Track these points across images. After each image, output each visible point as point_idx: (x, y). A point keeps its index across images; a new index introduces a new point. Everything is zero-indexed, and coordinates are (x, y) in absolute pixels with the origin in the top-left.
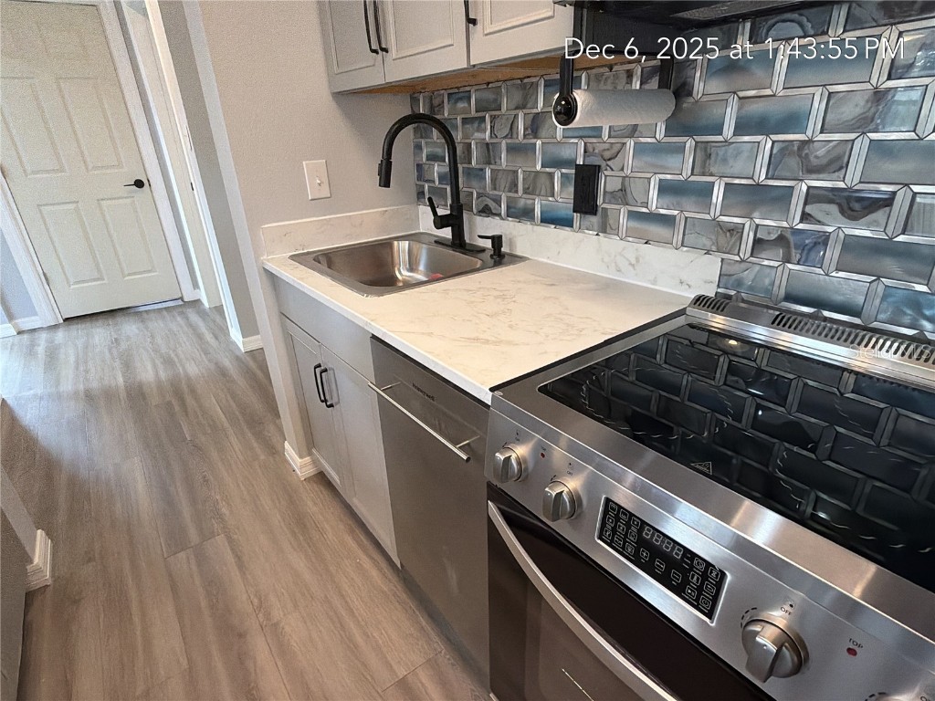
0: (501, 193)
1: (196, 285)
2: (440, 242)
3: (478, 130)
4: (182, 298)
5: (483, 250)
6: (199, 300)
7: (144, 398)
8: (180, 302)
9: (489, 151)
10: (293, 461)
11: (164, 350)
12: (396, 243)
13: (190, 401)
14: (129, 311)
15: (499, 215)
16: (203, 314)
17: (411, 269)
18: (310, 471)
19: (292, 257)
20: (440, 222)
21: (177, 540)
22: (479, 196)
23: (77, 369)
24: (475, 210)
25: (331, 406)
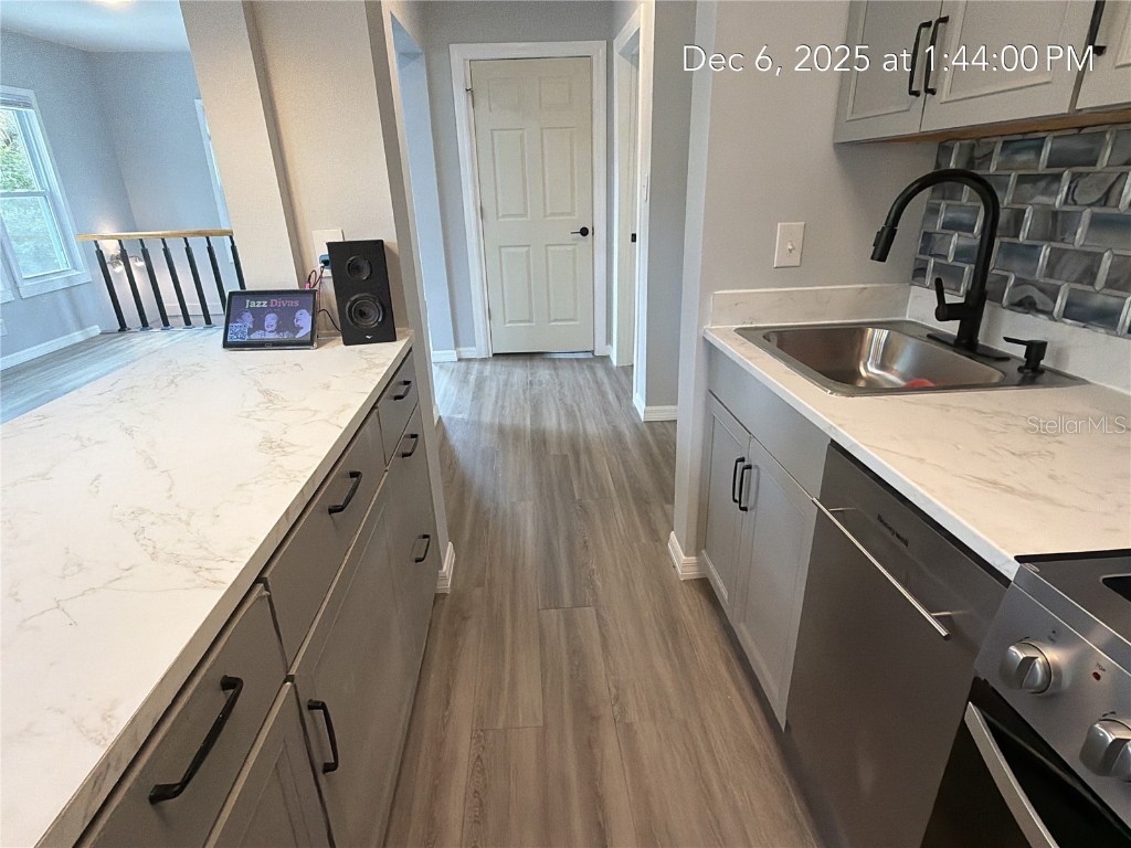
0: (1059, 283)
1: (609, 340)
2: (935, 337)
3: (1045, 192)
4: (593, 352)
5: (1005, 358)
6: (608, 357)
7: (545, 443)
8: (590, 356)
9: (1056, 224)
10: (678, 557)
11: (569, 401)
12: (870, 330)
13: (584, 458)
14: (545, 356)
15: (1049, 313)
16: (609, 370)
17: (882, 366)
18: (692, 573)
19: (739, 331)
20: (945, 312)
21: (552, 596)
22: (1019, 282)
23: (497, 402)
24: (1005, 302)
25: (745, 509)
